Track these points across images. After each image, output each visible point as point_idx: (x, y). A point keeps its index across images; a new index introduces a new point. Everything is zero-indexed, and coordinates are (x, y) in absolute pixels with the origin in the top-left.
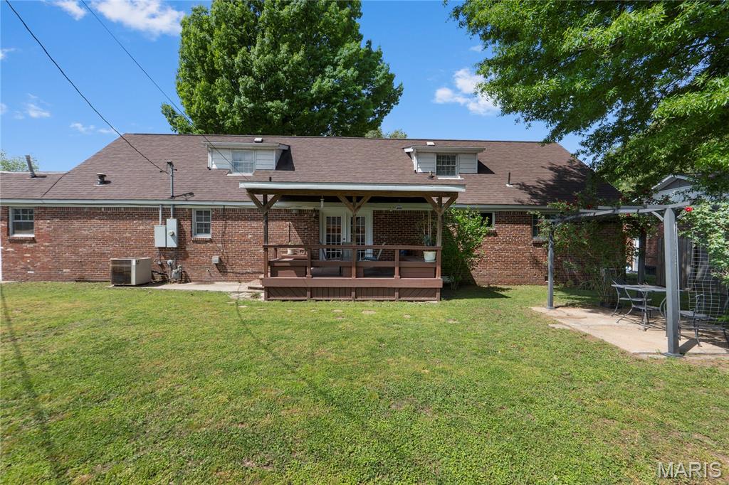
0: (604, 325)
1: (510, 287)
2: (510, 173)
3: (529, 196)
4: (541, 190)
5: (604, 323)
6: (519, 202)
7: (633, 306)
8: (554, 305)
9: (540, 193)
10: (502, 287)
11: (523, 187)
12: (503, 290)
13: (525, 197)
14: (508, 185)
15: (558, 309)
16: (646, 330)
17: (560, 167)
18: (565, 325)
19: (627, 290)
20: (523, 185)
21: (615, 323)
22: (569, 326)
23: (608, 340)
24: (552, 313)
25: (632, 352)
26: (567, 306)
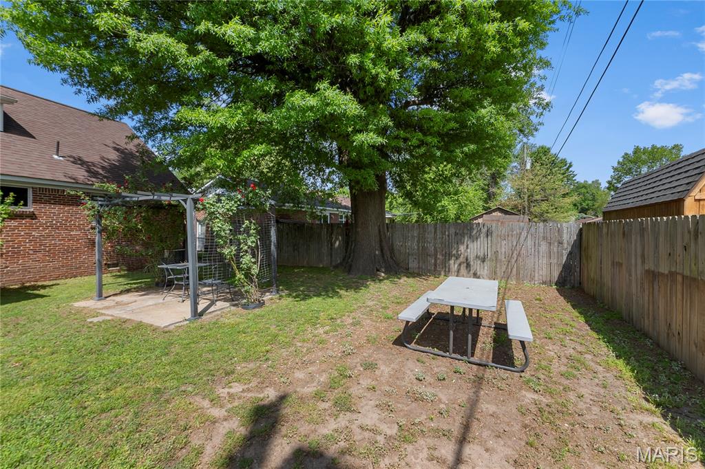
0: (150, 305)
1: (58, 282)
2: (58, 143)
3: (86, 174)
4: (103, 168)
5: (151, 304)
6: (70, 178)
7: (176, 282)
8: (104, 295)
9: (101, 171)
10: (45, 283)
11: (78, 161)
12: (44, 287)
13: (81, 174)
14: (56, 157)
15: (108, 299)
16: (183, 301)
17: (126, 149)
18: (108, 315)
19: (171, 269)
20: (80, 160)
21: (161, 301)
22: (112, 316)
23: (147, 320)
24: (100, 304)
25: (163, 326)
26: (121, 293)
